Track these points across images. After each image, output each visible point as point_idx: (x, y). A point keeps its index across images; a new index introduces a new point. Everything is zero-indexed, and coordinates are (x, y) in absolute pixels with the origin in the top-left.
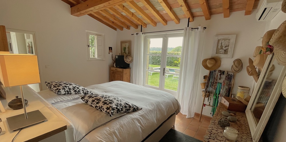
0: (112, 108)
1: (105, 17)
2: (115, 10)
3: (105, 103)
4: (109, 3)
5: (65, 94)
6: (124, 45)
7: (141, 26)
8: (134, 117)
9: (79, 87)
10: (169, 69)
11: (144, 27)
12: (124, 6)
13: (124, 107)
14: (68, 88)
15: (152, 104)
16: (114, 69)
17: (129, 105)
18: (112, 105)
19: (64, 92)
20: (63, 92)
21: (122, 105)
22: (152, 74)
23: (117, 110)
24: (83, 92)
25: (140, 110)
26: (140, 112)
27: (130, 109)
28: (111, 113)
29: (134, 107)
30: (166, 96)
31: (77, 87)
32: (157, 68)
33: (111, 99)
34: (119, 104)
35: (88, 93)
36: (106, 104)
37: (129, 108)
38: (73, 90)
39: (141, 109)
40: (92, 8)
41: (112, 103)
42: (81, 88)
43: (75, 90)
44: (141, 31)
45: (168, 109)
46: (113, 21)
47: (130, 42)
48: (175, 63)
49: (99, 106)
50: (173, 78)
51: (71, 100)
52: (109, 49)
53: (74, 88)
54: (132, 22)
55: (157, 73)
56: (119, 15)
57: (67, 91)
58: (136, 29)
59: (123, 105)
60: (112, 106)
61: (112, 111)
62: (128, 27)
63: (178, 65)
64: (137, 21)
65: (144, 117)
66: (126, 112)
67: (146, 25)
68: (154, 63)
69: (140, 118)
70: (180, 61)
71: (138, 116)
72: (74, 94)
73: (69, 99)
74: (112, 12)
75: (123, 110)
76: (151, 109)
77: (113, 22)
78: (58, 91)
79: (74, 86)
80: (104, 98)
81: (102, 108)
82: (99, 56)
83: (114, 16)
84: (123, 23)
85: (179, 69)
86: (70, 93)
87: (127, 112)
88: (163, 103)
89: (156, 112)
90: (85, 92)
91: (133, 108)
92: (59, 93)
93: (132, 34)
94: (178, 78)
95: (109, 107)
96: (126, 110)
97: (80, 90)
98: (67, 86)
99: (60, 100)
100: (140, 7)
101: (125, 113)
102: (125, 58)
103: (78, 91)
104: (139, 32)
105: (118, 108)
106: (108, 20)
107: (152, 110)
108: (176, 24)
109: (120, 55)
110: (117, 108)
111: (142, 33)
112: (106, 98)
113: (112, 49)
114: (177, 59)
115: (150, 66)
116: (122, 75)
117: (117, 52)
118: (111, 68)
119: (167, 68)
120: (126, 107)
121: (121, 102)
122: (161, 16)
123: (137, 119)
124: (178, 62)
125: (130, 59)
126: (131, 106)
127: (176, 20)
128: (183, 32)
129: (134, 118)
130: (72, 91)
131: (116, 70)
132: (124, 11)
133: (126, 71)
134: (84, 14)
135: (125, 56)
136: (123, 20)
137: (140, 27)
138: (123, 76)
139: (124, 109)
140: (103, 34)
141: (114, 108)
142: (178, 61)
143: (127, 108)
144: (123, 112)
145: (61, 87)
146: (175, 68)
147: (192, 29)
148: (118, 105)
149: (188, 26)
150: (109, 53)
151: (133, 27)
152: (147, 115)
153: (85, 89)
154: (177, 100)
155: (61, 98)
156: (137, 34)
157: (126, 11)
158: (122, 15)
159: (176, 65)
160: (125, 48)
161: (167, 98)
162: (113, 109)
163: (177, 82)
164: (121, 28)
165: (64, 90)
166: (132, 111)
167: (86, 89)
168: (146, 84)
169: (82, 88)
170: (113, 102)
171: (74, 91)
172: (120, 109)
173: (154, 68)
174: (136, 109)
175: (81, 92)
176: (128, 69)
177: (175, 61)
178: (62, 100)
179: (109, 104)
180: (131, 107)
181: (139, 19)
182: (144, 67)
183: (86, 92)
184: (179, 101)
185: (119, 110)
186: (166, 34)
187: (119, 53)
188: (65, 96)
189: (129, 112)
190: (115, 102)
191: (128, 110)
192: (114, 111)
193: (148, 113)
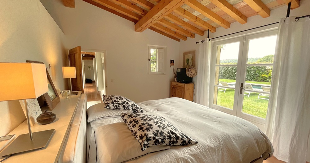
0: (147, 137)
1: (166, 29)
2: (176, 18)
3: (141, 128)
4: (166, 9)
5: (114, 109)
6: (187, 57)
7: (207, 31)
8: (180, 156)
9: (128, 102)
10: (252, 85)
11: (212, 31)
12: (185, 11)
13: (167, 138)
14: (117, 102)
15: (216, 138)
16: (174, 83)
17: (176, 135)
18: (149, 132)
19: (113, 107)
20: (111, 106)
21: (164, 134)
22: (226, 91)
23: (155, 140)
24: (132, 109)
25: (194, 144)
26: (193, 148)
27: (176, 142)
28: (144, 145)
29: (185, 138)
30: (243, 126)
31: (127, 102)
32: (232, 83)
33: (151, 122)
34: (160, 131)
35: (138, 109)
36: (142, 130)
37: (175, 140)
38: (122, 105)
39: (196, 143)
40: (151, 20)
41: (150, 129)
42: (130, 104)
43: (124, 105)
44: (208, 37)
45: (245, 150)
46: (175, 31)
47: (194, 53)
48: (262, 77)
49: (134, 131)
50: (258, 98)
51: (119, 116)
52: (171, 62)
53: (124, 103)
54: (196, 29)
55: (232, 90)
56: (180, 22)
57: (116, 106)
58: (202, 35)
59: (166, 134)
60: (148, 135)
61: (146, 143)
62: (192, 35)
63: (268, 80)
64: (202, 25)
65: (199, 159)
66: (170, 145)
67: (214, 29)
68: (229, 77)
69: (191, 160)
70: (270, 73)
71: (187, 155)
72: (122, 110)
73: (117, 115)
74: (173, 21)
75: (164, 142)
76: (212, 146)
77: (175, 33)
78: (108, 106)
79: (124, 100)
80: (143, 120)
81: (136, 134)
82: (159, 69)
83: (176, 25)
84: (186, 31)
85: (270, 85)
86: (119, 108)
87: (172, 145)
88: (237, 138)
89: (223, 153)
90: (134, 108)
91: (182, 140)
92: (108, 107)
93: (196, 43)
94: (268, 98)
95: (143, 135)
96: (170, 142)
97: (129, 105)
98: (117, 100)
99: (108, 115)
100: (205, 6)
101: (169, 147)
102: (187, 71)
103: (127, 107)
104: (205, 39)
105: (157, 138)
106: (170, 30)
107: (215, 148)
108: (264, 17)
109: (183, 68)
110: (154, 138)
111: (209, 40)
112: (145, 120)
113: (173, 62)
114: (266, 71)
115: (220, 80)
116: (183, 90)
117: (179, 64)
118: (172, 83)
119: (247, 83)
120: (170, 137)
121: (163, 128)
122: (238, 12)
123: (186, 160)
124: (266, 76)
125: (193, 71)
126: (179, 137)
127: (263, 12)
128: (276, 27)
129: (181, 158)
130: (121, 107)
131: (177, 85)
132: (185, 16)
133: (188, 86)
134: (145, 28)
135: (187, 69)
136: (186, 28)
137: (206, 33)
138: (184, 92)
139: (167, 141)
140: (165, 47)
141: (150, 137)
142: (267, 74)
143: (172, 140)
144: (164, 144)
145: (110, 102)
146: (262, 84)
147: (297, 20)
148: (157, 134)
149: (288, 15)
150: (171, 67)
151: (198, 34)
152: (205, 156)
153: (134, 105)
154: (264, 136)
155: (109, 113)
156: (202, 41)
157: (188, 15)
158: (184, 21)
159: (264, 80)
160: (189, 59)
161: (245, 130)
162: (148, 140)
163: (266, 104)
164: (185, 38)
165: (112, 105)
166: (181, 144)
167: (136, 105)
168: (215, 104)
169: (132, 104)
170: (152, 129)
171: (123, 107)
172: (160, 141)
173: (228, 83)
174: (187, 142)
175: (130, 108)
176: (190, 84)
177: (262, 74)
178: (110, 115)
179: (145, 130)
180: (179, 139)
181: (205, 23)
182: (211, 82)
183: (136, 109)
184: (268, 137)
185: (157, 141)
186: (246, 36)
187: (181, 66)
188: (114, 111)
189: (175, 145)
190: (155, 128)
191: (173, 142)
192: (149, 142)
193: (206, 151)
